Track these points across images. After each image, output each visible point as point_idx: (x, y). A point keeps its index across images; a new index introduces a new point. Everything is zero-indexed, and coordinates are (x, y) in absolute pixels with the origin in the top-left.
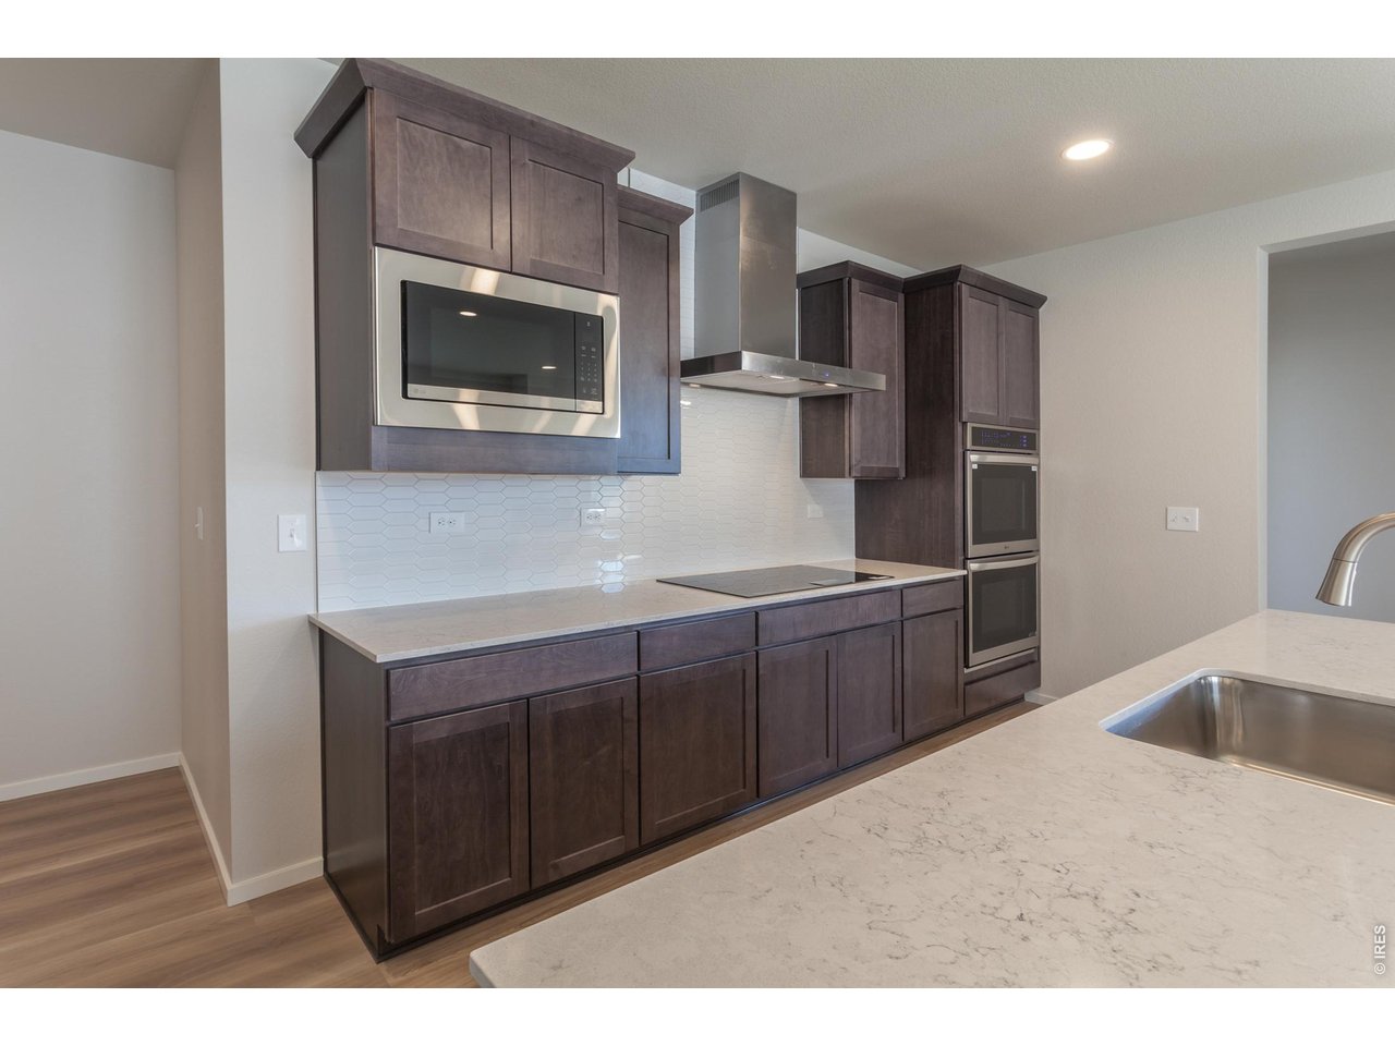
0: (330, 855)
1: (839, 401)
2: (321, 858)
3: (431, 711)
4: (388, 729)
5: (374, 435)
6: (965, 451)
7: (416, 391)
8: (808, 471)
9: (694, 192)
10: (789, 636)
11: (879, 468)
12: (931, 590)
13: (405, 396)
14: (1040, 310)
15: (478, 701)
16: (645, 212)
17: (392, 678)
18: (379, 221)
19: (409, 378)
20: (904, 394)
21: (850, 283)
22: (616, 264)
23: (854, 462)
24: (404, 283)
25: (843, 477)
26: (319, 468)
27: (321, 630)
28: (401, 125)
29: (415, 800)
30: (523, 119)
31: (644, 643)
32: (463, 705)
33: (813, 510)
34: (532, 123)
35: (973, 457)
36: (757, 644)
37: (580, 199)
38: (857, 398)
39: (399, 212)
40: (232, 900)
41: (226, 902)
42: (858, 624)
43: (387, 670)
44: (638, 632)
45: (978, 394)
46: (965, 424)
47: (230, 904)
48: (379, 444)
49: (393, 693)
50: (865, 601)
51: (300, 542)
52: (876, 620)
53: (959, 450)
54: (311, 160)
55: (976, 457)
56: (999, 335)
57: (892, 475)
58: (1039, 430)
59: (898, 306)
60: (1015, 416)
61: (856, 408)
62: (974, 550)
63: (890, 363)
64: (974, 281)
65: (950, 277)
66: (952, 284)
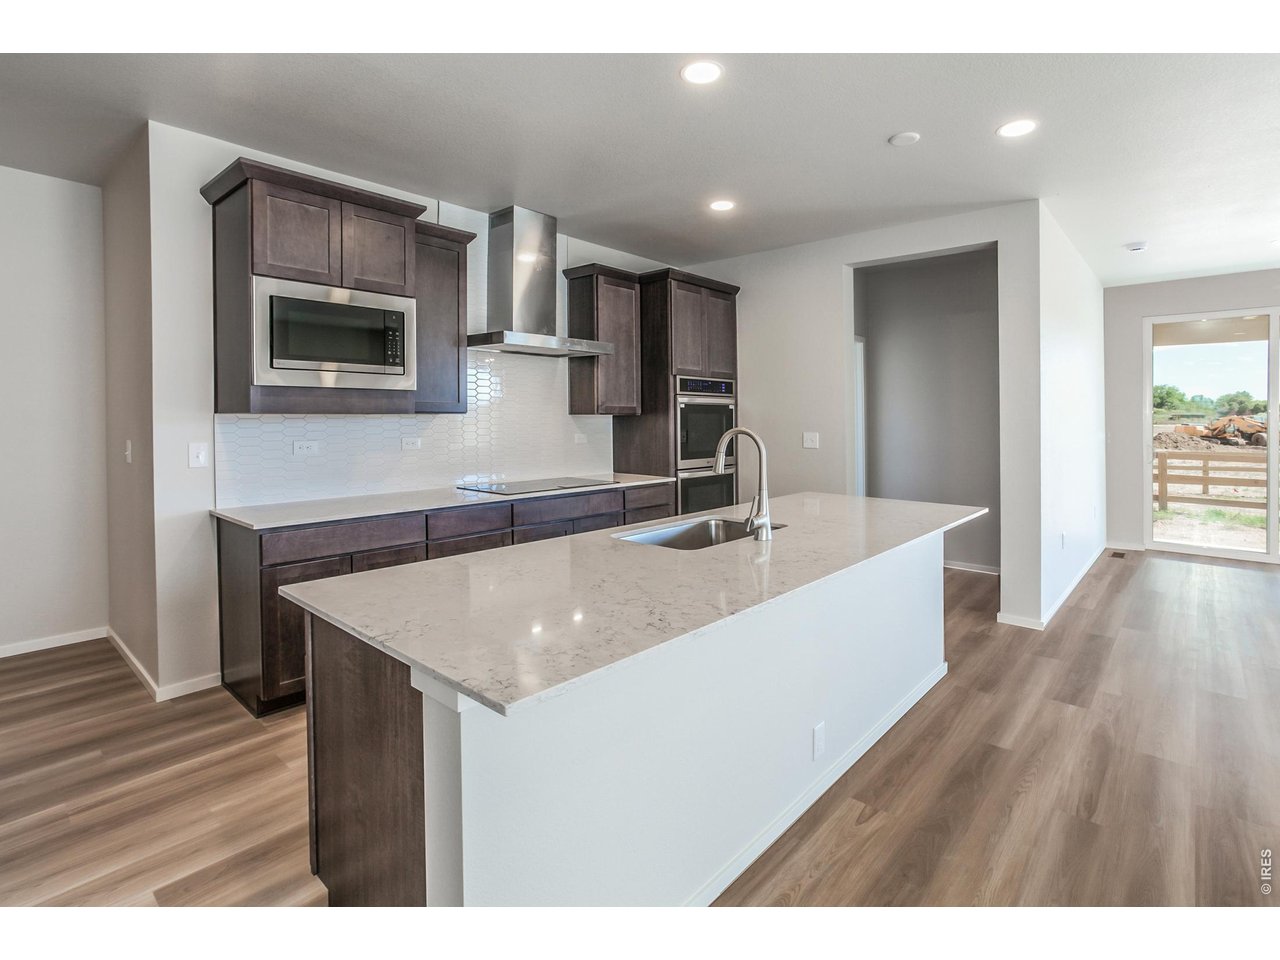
0: (225, 672)
1: (590, 360)
2: (220, 673)
3: (288, 560)
4: (261, 571)
5: (252, 391)
6: (676, 395)
7: (279, 364)
8: (575, 410)
9: (487, 215)
10: (538, 520)
11: (620, 407)
12: (647, 492)
13: (272, 366)
14: (737, 296)
15: (318, 556)
16: (441, 237)
17: (264, 539)
18: (255, 260)
19: (275, 355)
20: (640, 354)
21: (597, 278)
22: (413, 277)
23: (600, 404)
24: (271, 297)
25: (593, 413)
26: (216, 412)
27: (218, 518)
28: (271, 201)
29: (279, 615)
30: (350, 191)
31: (430, 522)
32: (310, 557)
33: (579, 438)
34: (356, 193)
35: (680, 399)
36: (512, 525)
37: (389, 237)
38: (602, 359)
39: (269, 253)
40: (159, 699)
41: (155, 701)
42: (590, 513)
43: (260, 535)
44: (427, 516)
45: (686, 354)
46: (675, 376)
47: (158, 700)
48: (255, 397)
49: (264, 548)
50: (595, 499)
51: (203, 459)
52: (604, 511)
53: (672, 394)
54: (211, 206)
55: (685, 400)
56: (702, 314)
57: (631, 412)
58: (736, 379)
59: (635, 293)
60: (716, 370)
61: (602, 365)
62: (682, 464)
63: (629, 333)
64: (681, 278)
65: (664, 275)
66: (666, 280)
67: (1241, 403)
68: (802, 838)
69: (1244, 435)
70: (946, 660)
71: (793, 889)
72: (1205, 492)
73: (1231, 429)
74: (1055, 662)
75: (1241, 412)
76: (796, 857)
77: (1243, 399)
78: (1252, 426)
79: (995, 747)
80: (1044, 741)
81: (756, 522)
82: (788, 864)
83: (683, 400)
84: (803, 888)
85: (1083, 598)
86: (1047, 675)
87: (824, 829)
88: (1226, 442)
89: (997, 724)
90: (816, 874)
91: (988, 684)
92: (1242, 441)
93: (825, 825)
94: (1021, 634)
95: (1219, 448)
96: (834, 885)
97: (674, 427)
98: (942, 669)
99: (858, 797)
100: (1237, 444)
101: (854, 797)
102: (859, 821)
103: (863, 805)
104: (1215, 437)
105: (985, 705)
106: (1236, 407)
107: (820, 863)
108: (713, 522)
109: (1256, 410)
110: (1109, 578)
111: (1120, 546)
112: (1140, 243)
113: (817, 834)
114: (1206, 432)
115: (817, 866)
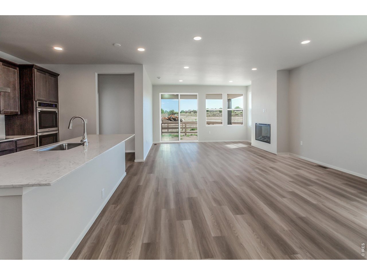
6: (37, 108)
11: (11, 112)
14: (58, 77)
20: (19, 93)
23: (1, 110)
38: (2, 93)
45: (40, 94)
46: (36, 101)
53: (35, 108)
55: (40, 109)
56: (46, 81)
57: (16, 113)
58: (58, 103)
59: (17, 71)
60: (51, 100)
61: (2, 96)
62: (39, 131)
63: (14, 85)
64: (38, 68)
65: (31, 67)
66: (32, 68)
67: (173, 112)
68: (102, 217)
69: (174, 119)
70: (126, 172)
71: (103, 226)
72: (168, 131)
73: (171, 118)
74: (147, 167)
75: (173, 114)
76: (102, 220)
77: (173, 111)
78: (174, 117)
79: (139, 185)
80: (147, 181)
81: (84, 141)
82: (100, 223)
83: (39, 109)
84: (105, 226)
85: (150, 154)
86: (146, 169)
87: (107, 213)
88: (171, 120)
89: (139, 181)
90: (108, 221)
91: (135, 174)
92: (173, 120)
93: (107, 212)
94: (140, 163)
95: (170, 122)
96: (112, 222)
97: (36, 118)
98: (125, 174)
99: (113, 204)
100: (172, 121)
101: (112, 204)
102: (114, 208)
103: (115, 205)
104: (169, 119)
105: (136, 178)
106: (172, 113)
107: (108, 219)
108: (64, 145)
109: (175, 114)
110: (154, 149)
111: (156, 142)
112: (160, 77)
113: (105, 215)
114: (168, 118)
115: (107, 220)
